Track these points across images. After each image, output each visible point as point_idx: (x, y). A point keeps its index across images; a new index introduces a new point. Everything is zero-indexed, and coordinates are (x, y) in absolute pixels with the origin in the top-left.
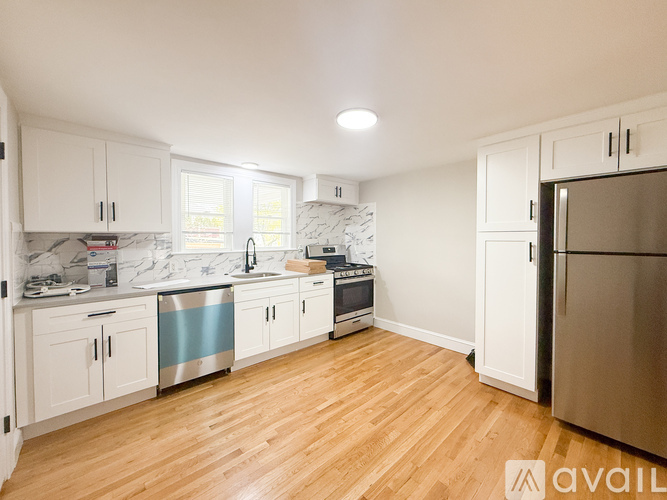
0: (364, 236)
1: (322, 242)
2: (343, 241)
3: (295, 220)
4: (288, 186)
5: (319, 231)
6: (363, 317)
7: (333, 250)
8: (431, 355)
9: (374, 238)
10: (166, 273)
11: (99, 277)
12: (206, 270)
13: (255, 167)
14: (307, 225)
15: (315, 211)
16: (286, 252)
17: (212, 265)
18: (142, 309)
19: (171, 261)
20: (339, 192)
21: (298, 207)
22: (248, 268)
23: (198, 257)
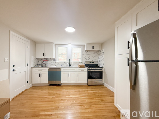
0: (102, 59)
1: (91, 61)
2: (98, 60)
3: (82, 55)
4: (81, 47)
5: (89, 58)
6: (99, 81)
7: (93, 63)
8: (111, 97)
9: (104, 59)
10: (55, 65)
11: (44, 65)
12: (62, 65)
13: (71, 44)
14: (86, 56)
15: (88, 53)
16: (79, 63)
17: (63, 64)
18: (46, 70)
19: (56, 63)
20: (93, 47)
21: (83, 52)
22: (69, 66)
23: (60, 63)
